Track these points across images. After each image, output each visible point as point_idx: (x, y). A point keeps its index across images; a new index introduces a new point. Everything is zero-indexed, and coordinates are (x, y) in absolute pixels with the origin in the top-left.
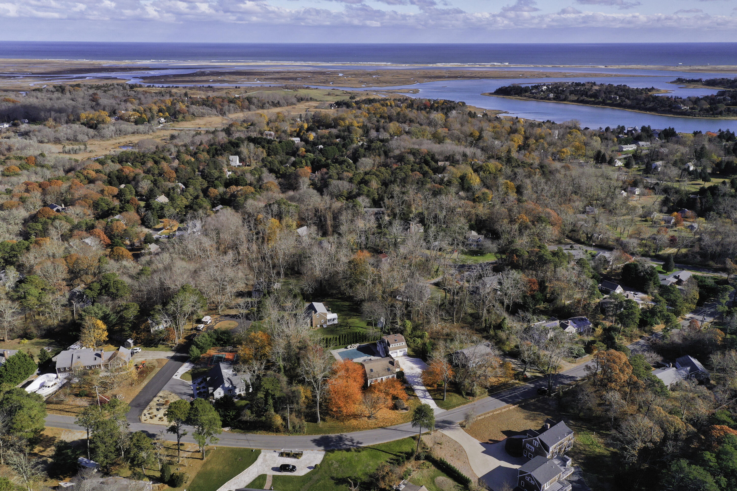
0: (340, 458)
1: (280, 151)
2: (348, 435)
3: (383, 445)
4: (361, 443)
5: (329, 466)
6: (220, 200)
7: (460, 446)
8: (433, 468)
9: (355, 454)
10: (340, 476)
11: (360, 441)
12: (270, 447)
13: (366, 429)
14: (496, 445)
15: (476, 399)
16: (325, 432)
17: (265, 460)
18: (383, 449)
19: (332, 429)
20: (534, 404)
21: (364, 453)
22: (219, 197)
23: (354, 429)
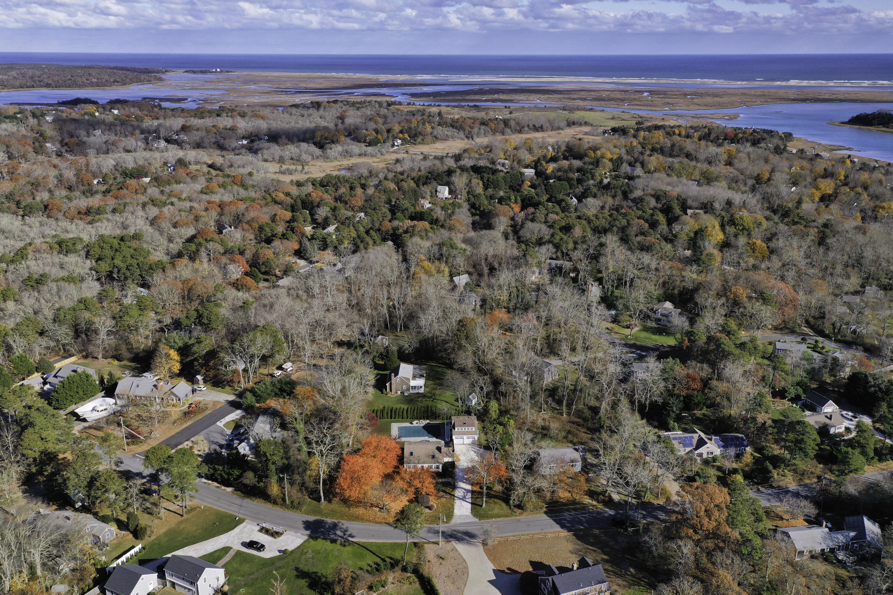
0: (319, 548)
1: (502, 184)
2: (345, 524)
3: (377, 545)
4: (353, 537)
5: (302, 554)
6: (391, 235)
7: (466, 567)
8: (417, 585)
9: (339, 547)
10: (306, 569)
11: (354, 534)
12: (255, 518)
13: (370, 521)
14: (514, 576)
15: (525, 513)
16: (322, 515)
17: (241, 532)
18: (373, 549)
19: (333, 513)
20: (595, 536)
21: (349, 549)
22: (391, 232)
23: (357, 518)
